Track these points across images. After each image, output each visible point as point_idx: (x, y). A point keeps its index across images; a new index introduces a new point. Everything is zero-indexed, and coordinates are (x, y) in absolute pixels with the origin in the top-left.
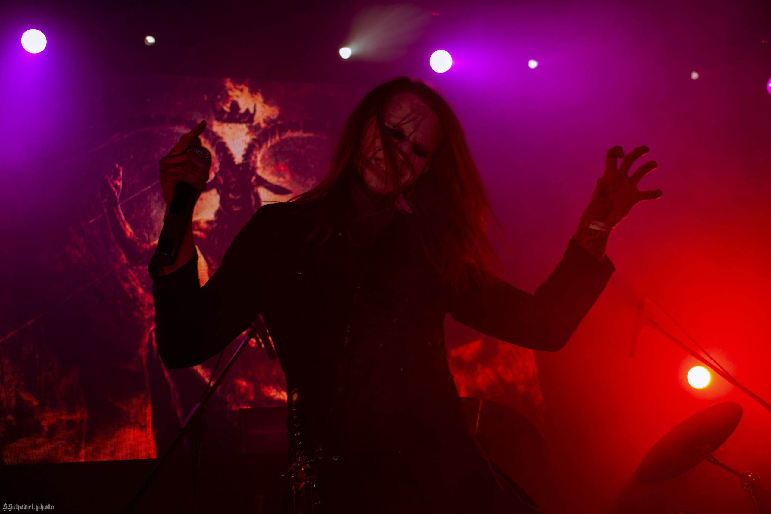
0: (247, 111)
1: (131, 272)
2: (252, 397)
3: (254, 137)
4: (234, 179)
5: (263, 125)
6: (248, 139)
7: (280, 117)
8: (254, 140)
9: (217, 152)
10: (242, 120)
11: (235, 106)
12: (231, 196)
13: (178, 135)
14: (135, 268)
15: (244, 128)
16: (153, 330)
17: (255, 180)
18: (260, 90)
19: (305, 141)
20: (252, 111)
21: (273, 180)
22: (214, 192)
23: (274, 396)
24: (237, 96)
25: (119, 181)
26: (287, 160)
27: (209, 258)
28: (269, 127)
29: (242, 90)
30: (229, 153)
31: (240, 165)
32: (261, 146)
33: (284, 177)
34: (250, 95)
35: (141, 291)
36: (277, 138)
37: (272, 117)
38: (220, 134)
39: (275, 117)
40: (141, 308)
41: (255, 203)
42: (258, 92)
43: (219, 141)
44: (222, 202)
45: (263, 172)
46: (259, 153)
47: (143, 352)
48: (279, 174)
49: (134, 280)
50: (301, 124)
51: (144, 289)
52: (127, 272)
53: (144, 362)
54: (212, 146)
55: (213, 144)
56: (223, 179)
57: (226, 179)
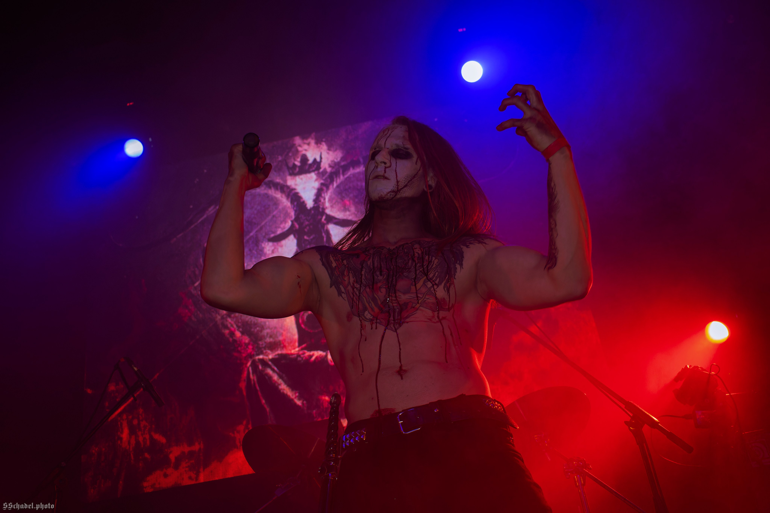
0: (315, 160)
1: (229, 320)
3: (322, 181)
4: (307, 223)
5: (329, 170)
6: (316, 185)
7: (343, 159)
8: (322, 184)
9: (292, 202)
10: (311, 170)
11: (304, 159)
12: (306, 237)
13: (259, 195)
14: (233, 315)
15: (313, 175)
16: (249, 366)
17: (325, 219)
18: (324, 140)
20: (318, 159)
21: (339, 215)
22: (292, 237)
24: (306, 150)
26: (351, 195)
28: (334, 170)
29: (309, 144)
30: (302, 200)
31: (311, 209)
32: (328, 188)
33: (349, 211)
34: (316, 146)
35: (238, 334)
36: (342, 177)
37: (336, 160)
38: (293, 186)
39: (339, 159)
40: (239, 349)
41: (327, 240)
42: (322, 141)
43: (293, 192)
44: (299, 245)
45: (331, 211)
46: (327, 195)
47: (243, 385)
48: (345, 208)
49: (232, 325)
50: (361, 160)
51: (241, 332)
52: (227, 321)
53: (245, 393)
54: (288, 198)
55: (288, 197)
56: (298, 224)
57: (300, 224)
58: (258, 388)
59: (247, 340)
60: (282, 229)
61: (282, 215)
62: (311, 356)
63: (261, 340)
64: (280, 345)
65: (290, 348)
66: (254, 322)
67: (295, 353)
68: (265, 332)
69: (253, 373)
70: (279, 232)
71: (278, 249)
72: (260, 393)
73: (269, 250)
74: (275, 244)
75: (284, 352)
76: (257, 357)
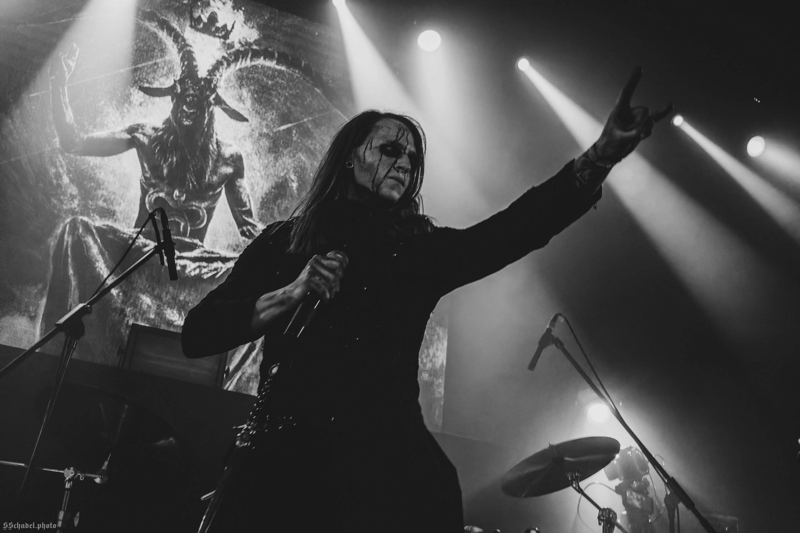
0: (225, 26)
1: (61, 158)
2: (152, 316)
4: (192, 92)
7: (256, 42)
9: (182, 59)
10: (217, 34)
11: (213, 18)
12: (185, 108)
14: (66, 154)
15: (218, 42)
17: (214, 99)
18: (243, 8)
19: (276, 73)
20: (229, 27)
22: (169, 98)
23: (175, 321)
24: (219, 8)
25: (73, 61)
26: (252, 88)
27: (145, 165)
29: (225, 4)
30: (195, 63)
32: (229, 65)
33: (244, 103)
34: (232, 10)
35: (66, 179)
36: (248, 62)
37: (248, 39)
39: (252, 40)
40: (62, 197)
42: (241, 9)
43: (188, 48)
47: (52, 242)
48: (240, 99)
49: (62, 167)
50: (276, 55)
51: (70, 178)
52: (57, 157)
53: (52, 253)
54: (179, 53)
55: (180, 50)
56: (181, 88)
57: (184, 90)
58: (69, 253)
59: (73, 190)
60: (161, 84)
61: (166, 68)
62: (145, 246)
63: (92, 200)
64: (114, 215)
65: (124, 224)
66: (91, 175)
67: (129, 233)
68: (100, 192)
69: (69, 234)
70: (156, 85)
71: (147, 105)
72: (70, 260)
73: (137, 100)
74: (147, 96)
75: (116, 226)
76: (80, 217)
